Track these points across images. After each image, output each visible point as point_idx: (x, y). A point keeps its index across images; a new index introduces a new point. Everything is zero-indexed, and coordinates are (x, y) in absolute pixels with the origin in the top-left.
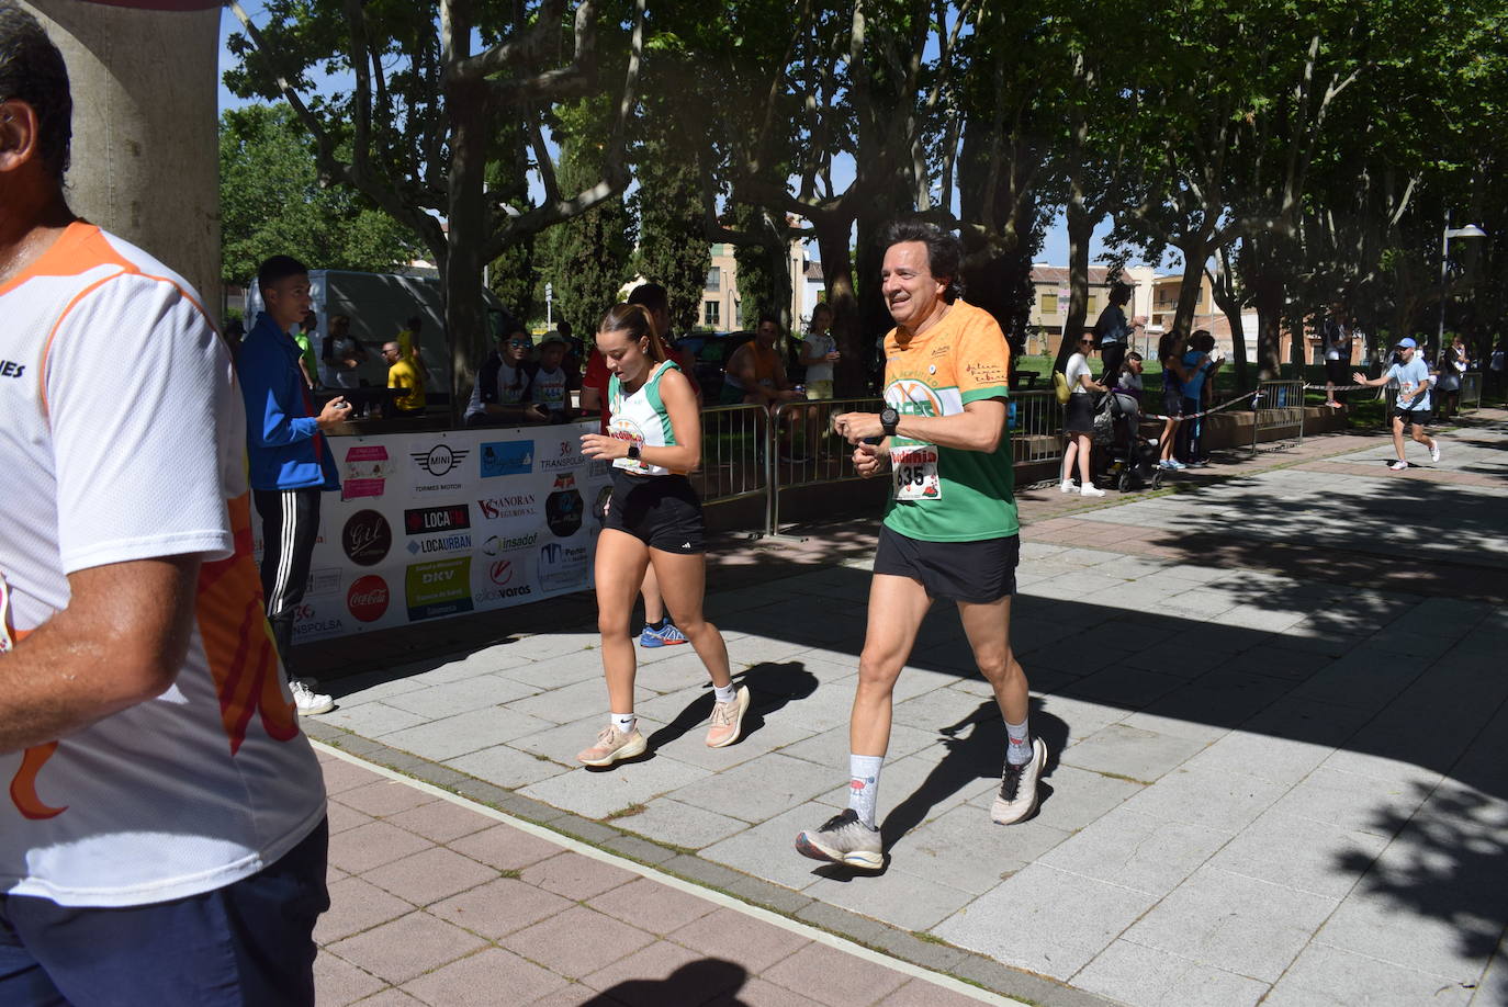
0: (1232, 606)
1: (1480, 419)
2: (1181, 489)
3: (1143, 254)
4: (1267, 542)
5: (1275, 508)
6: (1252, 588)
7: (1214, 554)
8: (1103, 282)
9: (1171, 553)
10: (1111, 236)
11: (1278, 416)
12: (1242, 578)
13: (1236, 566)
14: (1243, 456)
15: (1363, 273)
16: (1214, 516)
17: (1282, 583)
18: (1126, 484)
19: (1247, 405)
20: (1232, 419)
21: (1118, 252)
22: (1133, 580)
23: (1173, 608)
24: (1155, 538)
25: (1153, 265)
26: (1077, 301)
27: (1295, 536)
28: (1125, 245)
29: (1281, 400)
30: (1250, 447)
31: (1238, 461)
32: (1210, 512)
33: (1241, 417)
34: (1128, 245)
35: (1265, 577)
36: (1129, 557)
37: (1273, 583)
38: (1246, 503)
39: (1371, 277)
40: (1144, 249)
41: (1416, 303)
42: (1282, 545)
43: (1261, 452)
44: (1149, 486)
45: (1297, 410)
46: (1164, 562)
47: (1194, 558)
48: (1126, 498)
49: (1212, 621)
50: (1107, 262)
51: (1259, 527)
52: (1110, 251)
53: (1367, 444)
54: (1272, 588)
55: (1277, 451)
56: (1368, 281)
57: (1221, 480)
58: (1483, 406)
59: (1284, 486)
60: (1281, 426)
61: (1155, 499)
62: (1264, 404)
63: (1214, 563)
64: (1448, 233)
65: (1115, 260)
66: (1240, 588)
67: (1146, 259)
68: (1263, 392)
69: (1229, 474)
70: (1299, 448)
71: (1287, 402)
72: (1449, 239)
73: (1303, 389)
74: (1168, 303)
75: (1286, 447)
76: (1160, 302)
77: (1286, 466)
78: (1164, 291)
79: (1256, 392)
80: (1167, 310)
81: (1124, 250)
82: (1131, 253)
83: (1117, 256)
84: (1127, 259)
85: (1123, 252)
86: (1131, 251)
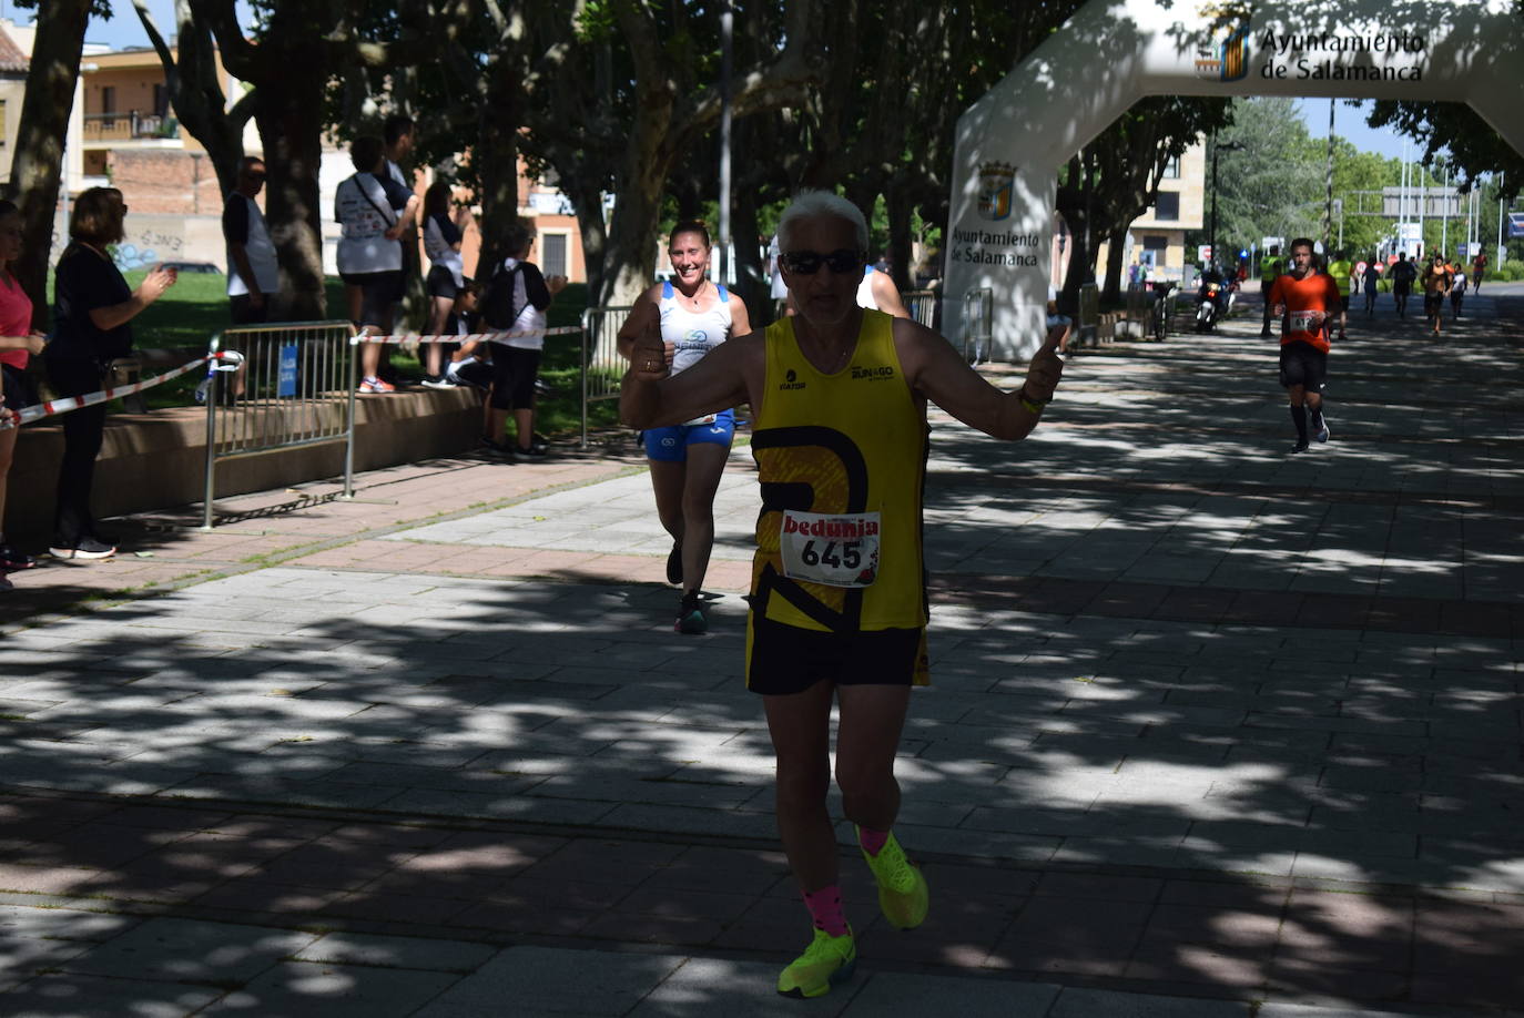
11: (303, 418)
29: (286, 377)
53: (523, 488)
55: (286, 512)
57: (72, 601)
68: (230, 355)
70: (345, 508)
71: (305, 382)
73: (349, 347)
74: (122, 122)
75: (311, 503)
76: (100, 119)
77: (281, 557)
78: (113, 88)
79: (211, 355)
80: (121, 139)
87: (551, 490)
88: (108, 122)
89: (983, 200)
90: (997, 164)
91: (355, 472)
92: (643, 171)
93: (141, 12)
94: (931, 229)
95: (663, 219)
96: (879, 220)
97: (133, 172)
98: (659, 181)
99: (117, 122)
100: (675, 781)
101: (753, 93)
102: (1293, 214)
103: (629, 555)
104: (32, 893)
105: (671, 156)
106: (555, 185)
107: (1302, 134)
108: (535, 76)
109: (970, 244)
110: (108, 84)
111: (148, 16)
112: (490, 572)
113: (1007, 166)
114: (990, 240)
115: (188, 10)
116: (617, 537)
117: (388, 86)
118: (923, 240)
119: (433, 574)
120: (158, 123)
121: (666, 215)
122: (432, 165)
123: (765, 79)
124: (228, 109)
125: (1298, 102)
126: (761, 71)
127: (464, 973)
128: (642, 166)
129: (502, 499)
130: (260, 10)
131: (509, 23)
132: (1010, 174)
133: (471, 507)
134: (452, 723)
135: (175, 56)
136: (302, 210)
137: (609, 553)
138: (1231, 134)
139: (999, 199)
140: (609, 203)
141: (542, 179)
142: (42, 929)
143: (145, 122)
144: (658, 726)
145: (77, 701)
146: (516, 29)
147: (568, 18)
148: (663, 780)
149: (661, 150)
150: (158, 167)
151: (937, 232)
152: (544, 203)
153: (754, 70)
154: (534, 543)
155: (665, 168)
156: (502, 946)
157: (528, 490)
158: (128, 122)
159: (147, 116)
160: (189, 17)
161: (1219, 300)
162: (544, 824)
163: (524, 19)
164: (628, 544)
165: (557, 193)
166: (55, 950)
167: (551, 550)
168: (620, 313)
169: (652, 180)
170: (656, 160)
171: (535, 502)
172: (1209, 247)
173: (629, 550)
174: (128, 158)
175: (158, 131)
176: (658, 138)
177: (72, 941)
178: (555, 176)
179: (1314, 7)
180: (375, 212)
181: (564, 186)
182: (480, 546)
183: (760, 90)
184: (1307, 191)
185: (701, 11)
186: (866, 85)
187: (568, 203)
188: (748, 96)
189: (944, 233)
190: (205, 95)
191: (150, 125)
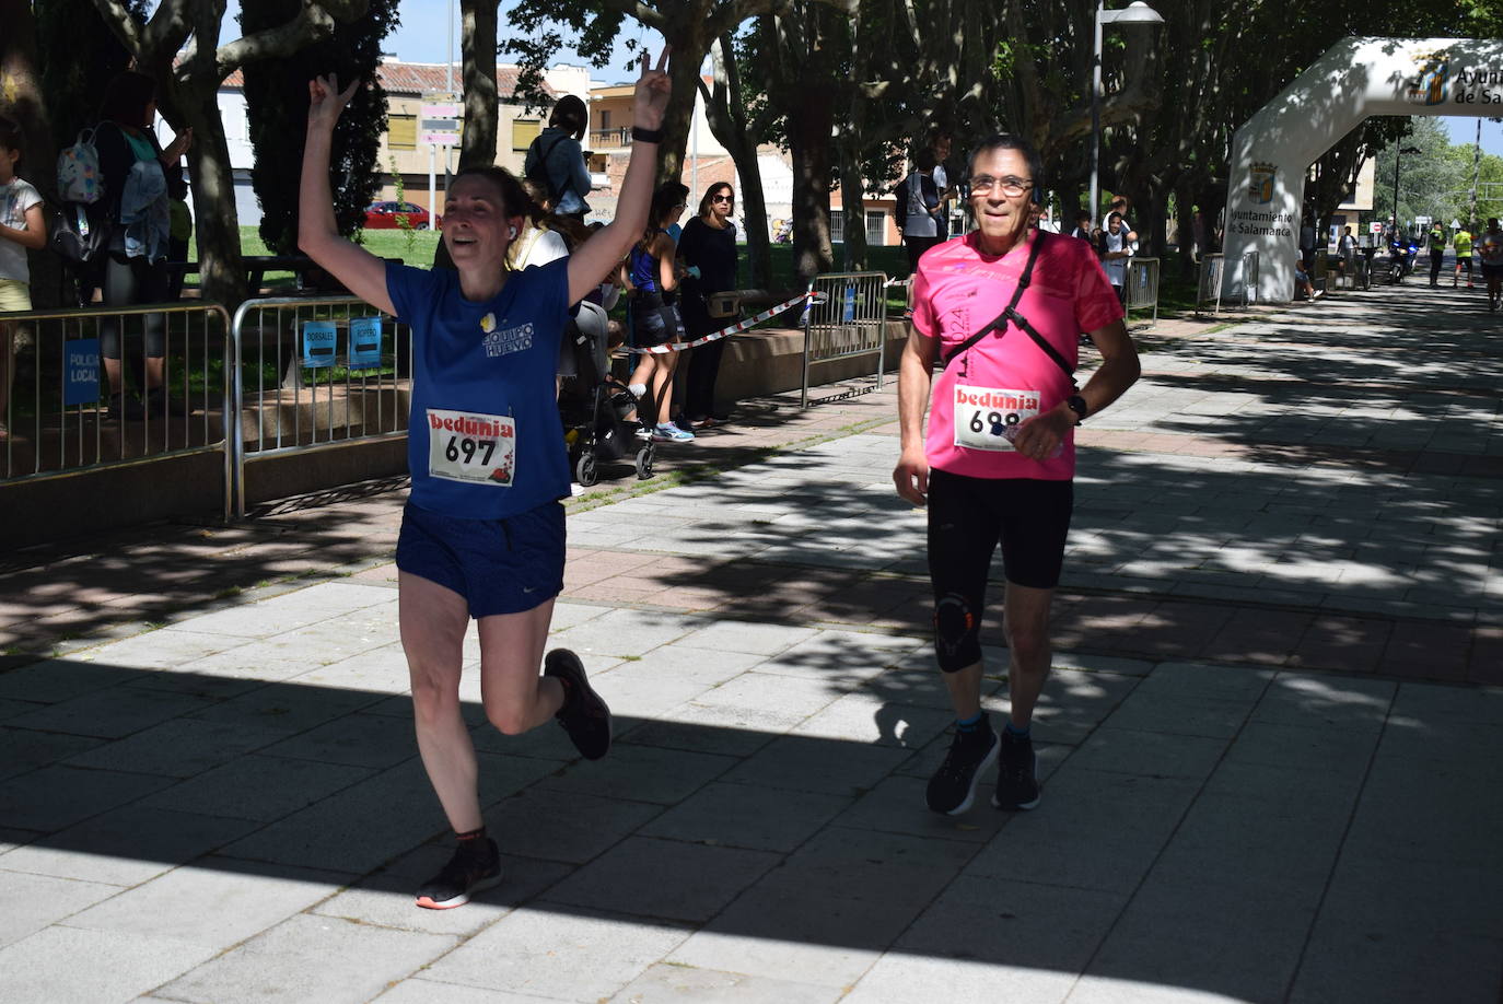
0: (828, 698)
1: (1160, 338)
2: (691, 476)
3: (578, 41)
4: (861, 572)
5: (861, 507)
6: (853, 660)
7: (774, 597)
9: (696, 600)
10: (522, 8)
11: (842, 337)
12: (833, 642)
13: (816, 620)
14: (785, 410)
15: (964, 85)
16: (759, 525)
17: (905, 648)
18: (590, 468)
19: (790, 320)
20: (761, 344)
21: (535, 37)
22: (638, 659)
23: (722, 711)
24: (662, 572)
25: (595, 62)
26: (478, 124)
27: (905, 557)
28: (548, 25)
29: (848, 309)
30: (797, 394)
31: (779, 422)
32: (751, 518)
33: (778, 340)
34: (554, 26)
35: (872, 637)
36: (621, 612)
37: (889, 650)
38: (809, 498)
39: (977, 90)
40: (581, 33)
41: (1050, 138)
42: (889, 575)
43: (818, 403)
44: (630, 471)
45: (870, 326)
46: (686, 618)
47: (736, 607)
48: (594, 496)
49: (797, 731)
51: (843, 544)
52: (522, 35)
54: (890, 659)
55: (843, 399)
56: (973, 97)
57: (757, 456)
58: (1162, 316)
59: (867, 465)
60: (848, 355)
61: (646, 497)
62: (820, 315)
63: (775, 615)
64: (1104, 16)
65: (530, 53)
66: (834, 662)
67: (583, 52)
68: (819, 294)
69: (768, 444)
71: (858, 312)
72: (1104, 27)
73: (882, 288)
74: (615, 135)
75: (856, 393)
76: (600, 133)
77: (862, 427)
78: (609, 112)
79: (808, 294)
80: (614, 147)
81: (545, 34)
82: (559, 40)
83: (534, 45)
84: (551, 50)
85: (544, 38)
86: (558, 36)
88: (605, 135)
89: (1253, 191)
90: (1263, 164)
91: (882, 374)
99: (611, 135)
102: (1438, 200)
107: (1444, 142)
109: (1242, 221)
110: (607, 108)
113: (1270, 165)
114: (1257, 217)
125: (1441, 118)
132: (1272, 170)
135: (711, 91)
138: (1406, 141)
139: (1263, 191)
158: (619, 135)
161: (1405, 260)
172: (1379, 224)
179: (1497, 56)
184: (1449, 181)
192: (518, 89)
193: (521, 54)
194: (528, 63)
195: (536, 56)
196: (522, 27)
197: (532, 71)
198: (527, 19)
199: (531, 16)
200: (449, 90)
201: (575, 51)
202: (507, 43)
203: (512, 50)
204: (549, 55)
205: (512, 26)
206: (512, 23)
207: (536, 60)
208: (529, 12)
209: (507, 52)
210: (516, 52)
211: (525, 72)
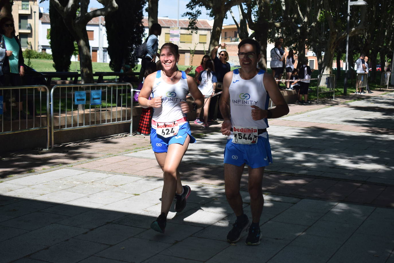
3: (209, 13)
8: (187, 27)
10: (190, 3)
21: (194, 11)
28: (197, 8)
41: (337, 38)
50: (188, 17)
52: (190, 11)
64: (350, 3)
65: (192, 16)
72: (351, 6)
74: (228, 39)
76: (224, 38)
78: (227, 32)
80: (228, 42)
81: (196, 10)
82: (200, 12)
83: (193, 14)
84: (198, 15)
85: (196, 12)
86: (200, 11)
87: (311, 110)
88: (226, 39)
91: (272, 106)
92: (330, 48)
93: (233, 17)
94: (389, 59)
95: (334, 57)
96: (378, 58)
97: (230, 48)
98: (333, 50)
99: (227, 39)
100: (336, 168)
101: (353, 32)
103: (327, 124)
104: (212, 184)
105: (336, 45)
106: (312, 50)
108: (309, 29)
110: (226, 31)
111: (235, 18)
112: (299, 126)
115: (242, 17)
116: (324, 120)
117: (280, 31)
118: (387, 62)
119: (288, 126)
120: (235, 39)
121: (335, 56)
122: (288, 47)
123: (355, 29)
124: (249, 36)
126: (355, 28)
127: (294, 204)
128: (330, 47)
129: (301, 112)
130: (256, 17)
131: (304, 19)
133: (295, 113)
134: (291, 155)
135: (239, 26)
136: (263, 56)
137: (323, 123)
140: (323, 54)
141: (309, 49)
142: (214, 191)
143: (233, 39)
144: (333, 157)
145: (220, 149)
146: (306, 20)
147: (316, 17)
148: (334, 168)
149: (334, 43)
150: (235, 47)
151: (390, 60)
152: (310, 54)
153: (353, 27)
154: (308, 121)
155: (335, 47)
156: (302, 199)
157: (306, 110)
158: (229, 39)
159: (233, 37)
160: (242, 18)
162: (310, 175)
163: (307, 17)
164: (326, 121)
165: (313, 52)
166: (217, 195)
167: (311, 122)
168: (325, 76)
169: (332, 49)
170: (333, 45)
171: (308, 113)
173: (327, 123)
174: (230, 45)
175: (235, 40)
176: (333, 41)
177: (220, 194)
178: (312, 49)
180: (278, 56)
181: (314, 51)
182: (297, 121)
183: (354, 31)
185: (343, 16)
186: (376, 30)
187: (315, 54)
188: (352, 32)
189: (392, 60)
190: (245, 33)
191: (234, 39)
192: (189, 26)
193: (190, 16)
194: (192, 19)
195: (194, 17)
196: (190, 9)
197: (193, 21)
198: (191, 6)
199: (192, 5)
200: (178, 26)
201: (209, 16)
202: (186, 13)
203: (187, 15)
204: (198, 16)
205: (187, 8)
206: (187, 7)
207: (194, 18)
208: (192, 4)
209: (186, 15)
210: (189, 15)
211: (191, 21)
